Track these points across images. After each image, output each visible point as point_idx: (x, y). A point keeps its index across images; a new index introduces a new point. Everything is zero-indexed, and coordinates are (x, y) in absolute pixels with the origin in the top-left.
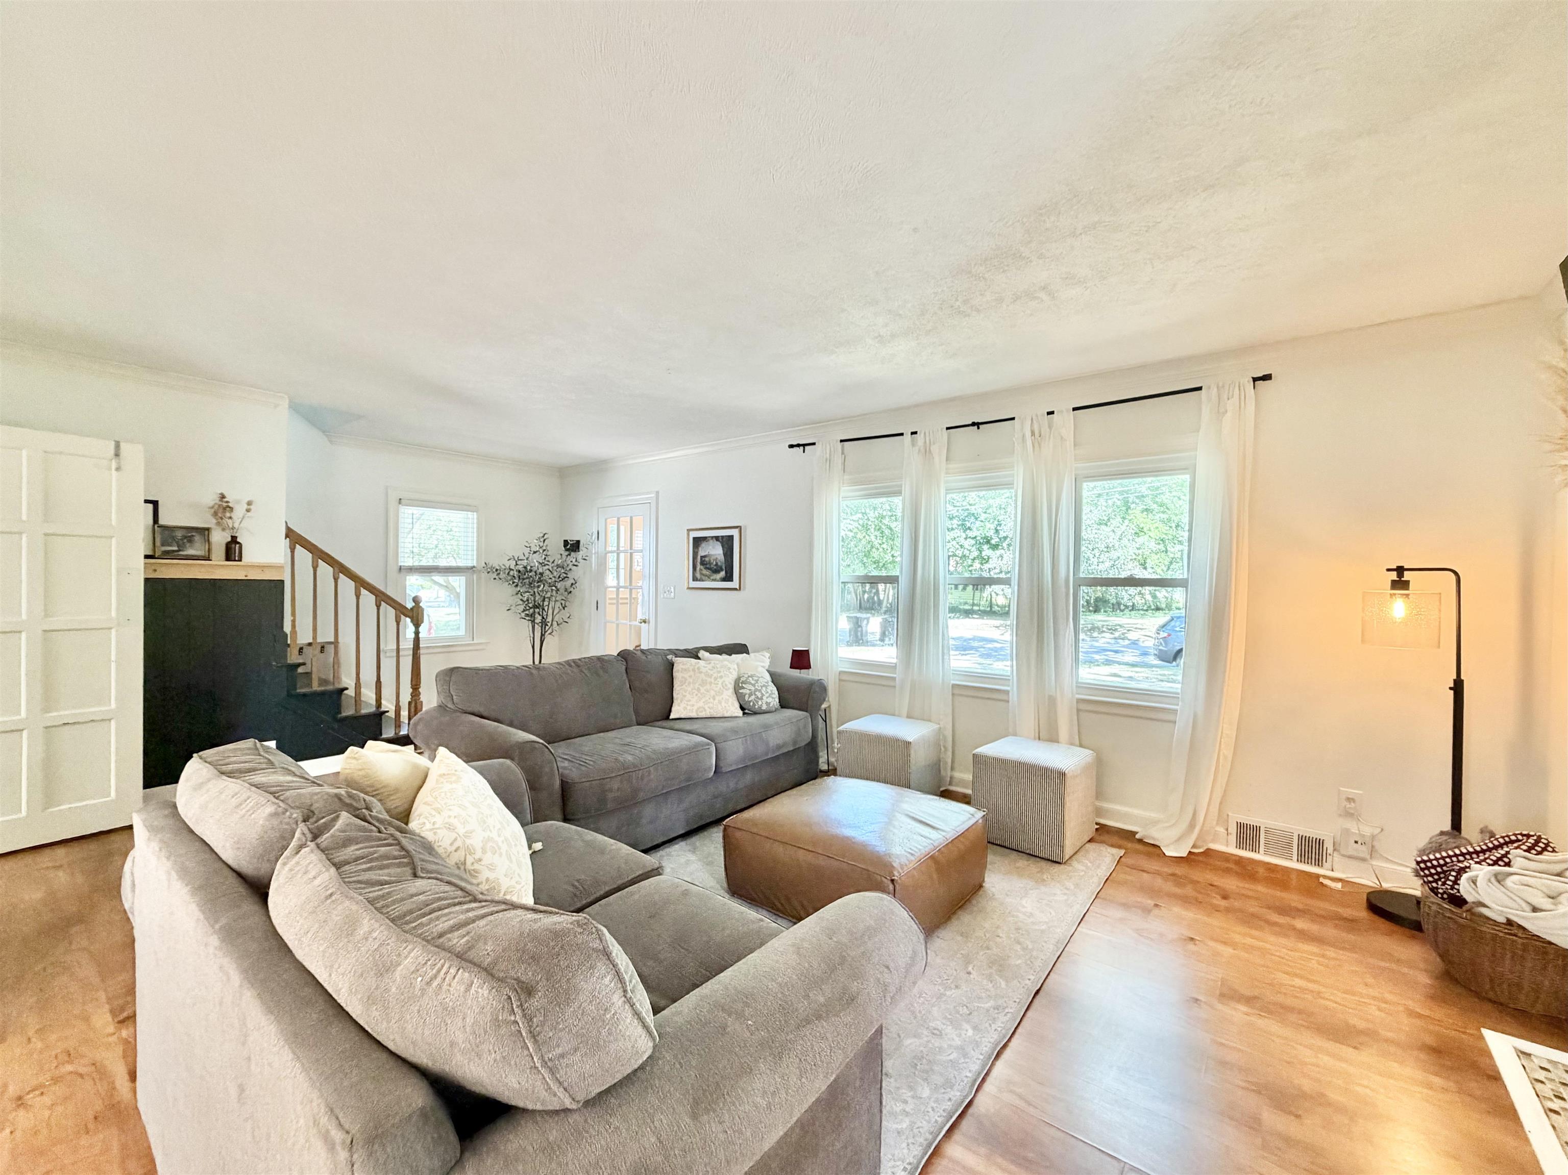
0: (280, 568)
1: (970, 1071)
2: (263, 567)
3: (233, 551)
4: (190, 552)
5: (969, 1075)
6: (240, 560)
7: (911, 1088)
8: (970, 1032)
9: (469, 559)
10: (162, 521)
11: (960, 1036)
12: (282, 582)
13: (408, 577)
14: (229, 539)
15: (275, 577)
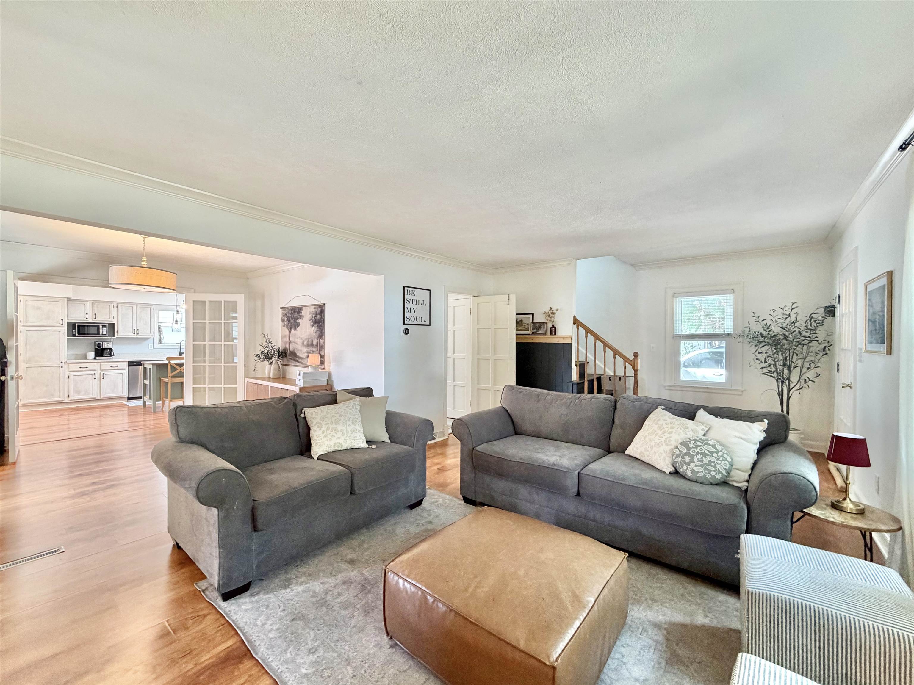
0: (571, 337)
1: (272, 661)
2: (564, 338)
3: (554, 330)
4: (540, 332)
5: (270, 660)
6: (555, 334)
7: (277, 629)
8: (304, 671)
9: (728, 328)
10: (535, 321)
11: (304, 663)
12: (570, 345)
13: (682, 342)
14: (552, 326)
15: (567, 341)
